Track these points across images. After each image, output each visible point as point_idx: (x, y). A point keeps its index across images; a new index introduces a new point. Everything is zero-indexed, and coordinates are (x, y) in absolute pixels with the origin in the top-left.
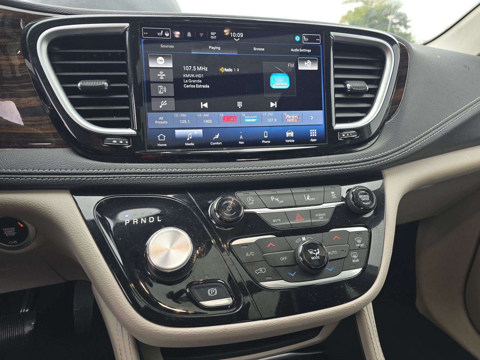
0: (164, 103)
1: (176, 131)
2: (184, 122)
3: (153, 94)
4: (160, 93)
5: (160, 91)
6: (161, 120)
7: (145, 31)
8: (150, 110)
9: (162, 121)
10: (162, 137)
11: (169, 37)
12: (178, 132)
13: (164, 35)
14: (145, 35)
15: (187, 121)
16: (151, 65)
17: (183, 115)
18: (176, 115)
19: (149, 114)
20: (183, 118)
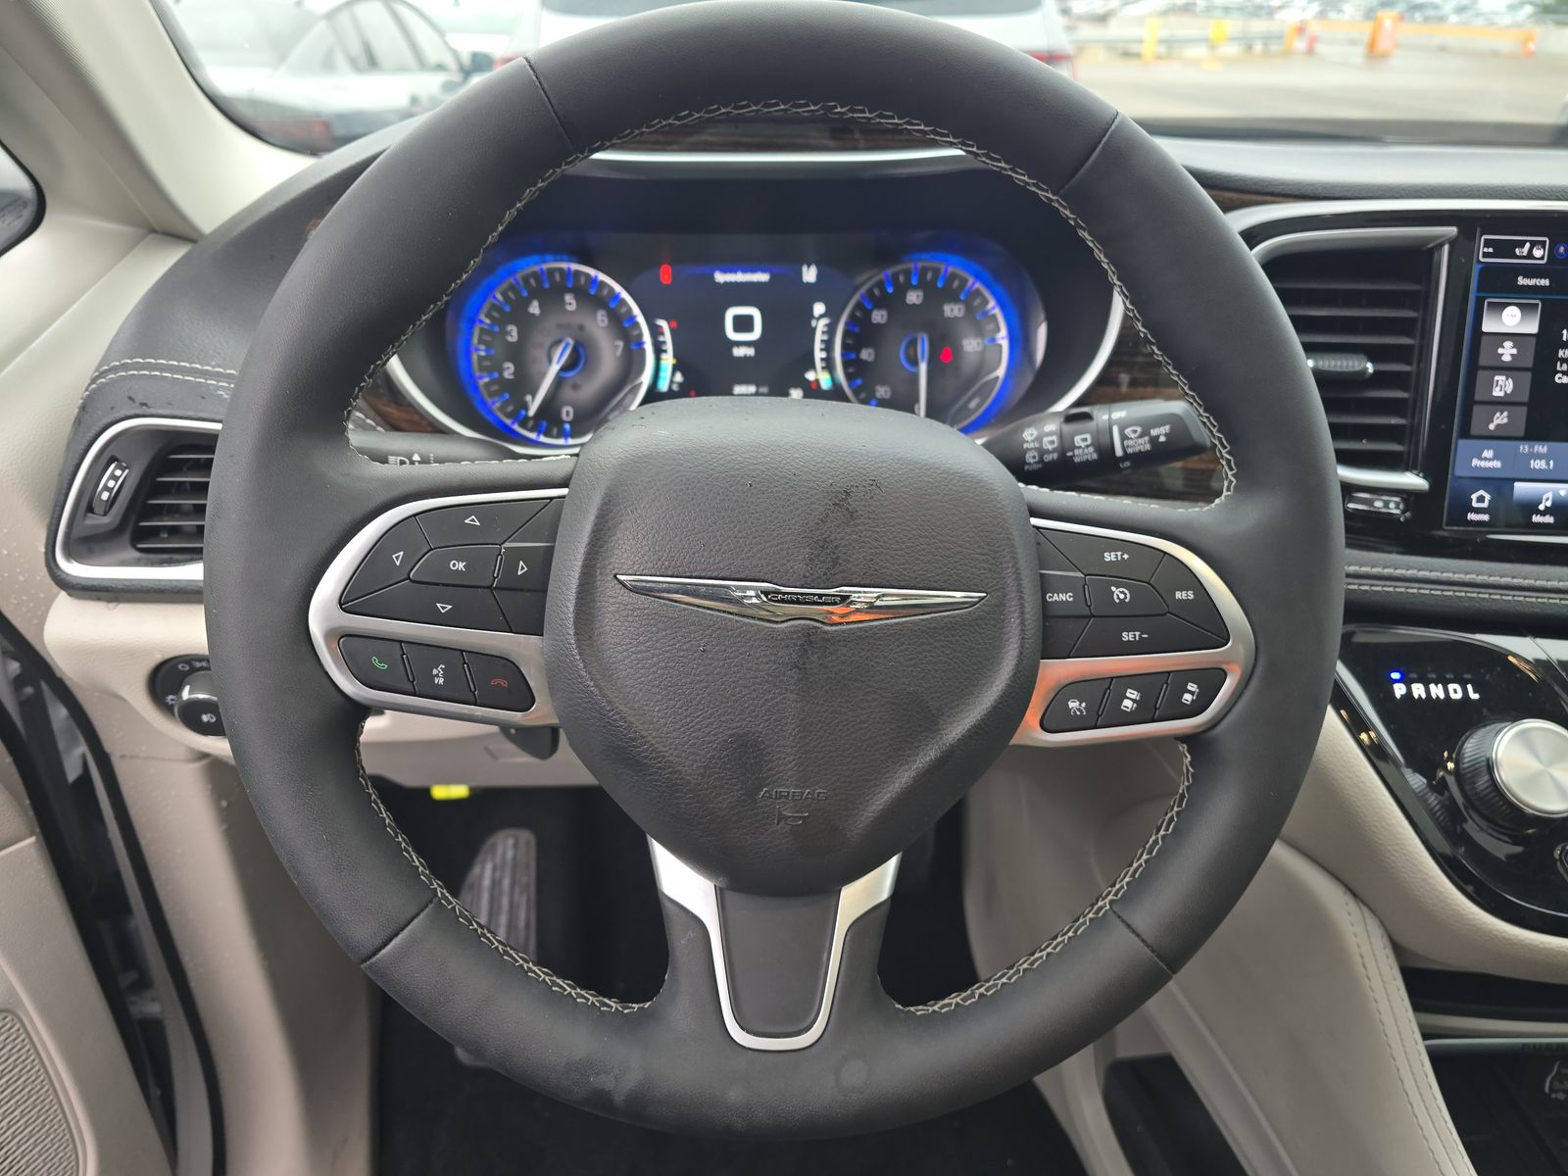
0: (1501, 419)
1: (1517, 485)
2: (1539, 464)
3: (1477, 397)
4: (1497, 393)
5: (1498, 389)
6: (1486, 459)
7: (1488, 243)
8: (1465, 433)
9: (1490, 460)
10: (1481, 499)
11: (1542, 258)
12: (1520, 487)
13: (1530, 256)
14: (1486, 255)
15: (1548, 464)
16: (1489, 325)
17: (1541, 448)
18: (1524, 448)
19: (1462, 443)
20: (1539, 456)
